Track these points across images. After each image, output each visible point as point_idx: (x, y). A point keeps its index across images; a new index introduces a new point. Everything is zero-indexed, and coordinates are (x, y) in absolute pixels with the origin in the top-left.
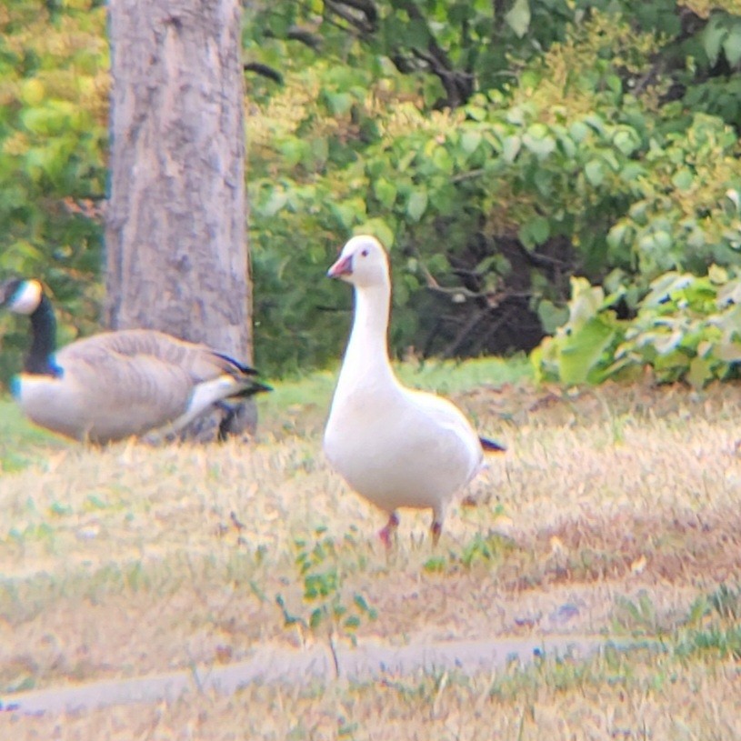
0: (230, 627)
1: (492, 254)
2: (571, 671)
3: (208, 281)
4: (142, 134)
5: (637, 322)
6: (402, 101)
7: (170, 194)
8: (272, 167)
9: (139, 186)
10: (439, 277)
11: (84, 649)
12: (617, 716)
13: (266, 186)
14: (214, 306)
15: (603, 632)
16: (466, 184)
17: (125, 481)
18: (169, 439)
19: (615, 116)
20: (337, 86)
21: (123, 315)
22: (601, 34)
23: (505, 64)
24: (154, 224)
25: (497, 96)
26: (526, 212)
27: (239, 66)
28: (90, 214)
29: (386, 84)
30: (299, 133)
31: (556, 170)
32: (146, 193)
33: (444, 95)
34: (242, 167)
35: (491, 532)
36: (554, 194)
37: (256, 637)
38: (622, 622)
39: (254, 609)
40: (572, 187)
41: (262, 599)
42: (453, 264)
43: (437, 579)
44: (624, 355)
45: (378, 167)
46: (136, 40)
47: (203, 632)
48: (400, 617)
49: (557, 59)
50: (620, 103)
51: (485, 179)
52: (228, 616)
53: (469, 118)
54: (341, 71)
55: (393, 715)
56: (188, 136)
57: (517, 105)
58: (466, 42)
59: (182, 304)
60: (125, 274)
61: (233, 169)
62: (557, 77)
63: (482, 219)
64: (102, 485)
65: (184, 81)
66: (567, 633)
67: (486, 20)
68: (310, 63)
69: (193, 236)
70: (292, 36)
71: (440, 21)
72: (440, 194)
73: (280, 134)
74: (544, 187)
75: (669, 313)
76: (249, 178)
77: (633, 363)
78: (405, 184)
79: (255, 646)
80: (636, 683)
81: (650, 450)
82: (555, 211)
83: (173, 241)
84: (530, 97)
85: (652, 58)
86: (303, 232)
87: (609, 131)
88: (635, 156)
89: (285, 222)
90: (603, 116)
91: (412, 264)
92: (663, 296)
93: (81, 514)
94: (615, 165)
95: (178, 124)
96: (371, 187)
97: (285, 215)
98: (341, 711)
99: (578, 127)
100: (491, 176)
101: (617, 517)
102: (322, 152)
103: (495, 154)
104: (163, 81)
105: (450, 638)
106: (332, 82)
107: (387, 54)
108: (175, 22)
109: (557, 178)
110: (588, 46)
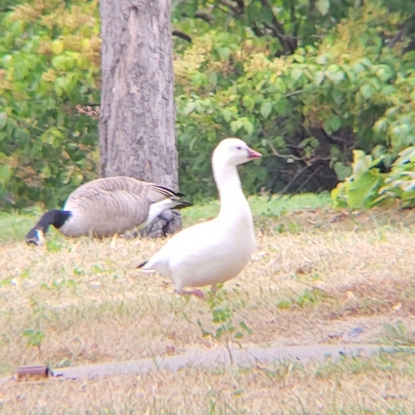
0: (173, 336)
1: (308, 137)
2: (360, 363)
3: (154, 150)
4: (117, 70)
5: (391, 174)
6: (258, 52)
7: (133, 103)
8: (186, 89)
9: (116, 98)
10: (279, 149)
11: (96, 346)
12: (388, 388)
13: (183, 99)
14: (157, 164)
15: (378, 343)
16: (294, 98)
17: (113, 258)
18: (136, 235)
19: (378, 59)
20: (221, 44)
21: (108, 169)
22: (370, 13)
23: (315, 31)
24: (125, 119)
25: (311, 49)
26: (327, 113)
27: (170, 33)
28: (90, 113)
29: (249, 42)
30: (201, 70)
31: (344, 90)
32: (120, 103)
33: (281, 48)
34: (172, 88)
35: (314, 288)
36: (343, 103)
37: (188, 342)
38: (388, 337)
39: (186, 327)
40: (353, 99)
41: (190, 322)
42: (287, 142)
43: (285, 312)
44: (384, 193)
45: (245, 88)
46: (114, 19)
47: (158, 338)
48: (265, 333)
49: (344, 28)
50: (381, 52)
51: (304, 95)
52: (171, 331)
53: (295, 61)
54: (224, 36)
55: (263, 385)
56: (142, 71)
57: (321, 54)
58: (293, 19)
59: (140, 163)
60: (109, 146)
61: (167, 90)
62: (344, 38)
63: (303, 118)
64: (101, 259)
65: (139, 41)
66: (358, 343)
67: (305, 6)
68: (207, 31)
69: (146, 126)
70: (197, 16)
71: (279, 7)
72: (279, 104)
73: (190, 71)
74: (338, 100)
75: (409, 169)
76: (175, 95)
77: (389, 197)
78: (260, 98)
79: (187, 346)
80: (397, 370)
81: (401, 244)
82: (343, 114)
83: (135, 129)
84: (329, 50)
85: (399, 27)
86: (203, 124)
87: (374, 68)
88: (389, 82)
89: (194, 119)
90: (371, 59)
91: (264, 142)
92: (406, 160)
93: (90, 275)
94: (377, 87)
95: (137, 65)
96: (241, 99)
97: (194, 115)
98: (235, 383)
99: (357, 66)
100: (308, 93)
101: (385, 280)
102: (214, 80)
103: (310, 82)
104: (129, 41)
105: (294, 344)
106: (219, 42)
107: (249, 26)
108: (135, 8)
109: (344, 95)
110: (362, 20)
